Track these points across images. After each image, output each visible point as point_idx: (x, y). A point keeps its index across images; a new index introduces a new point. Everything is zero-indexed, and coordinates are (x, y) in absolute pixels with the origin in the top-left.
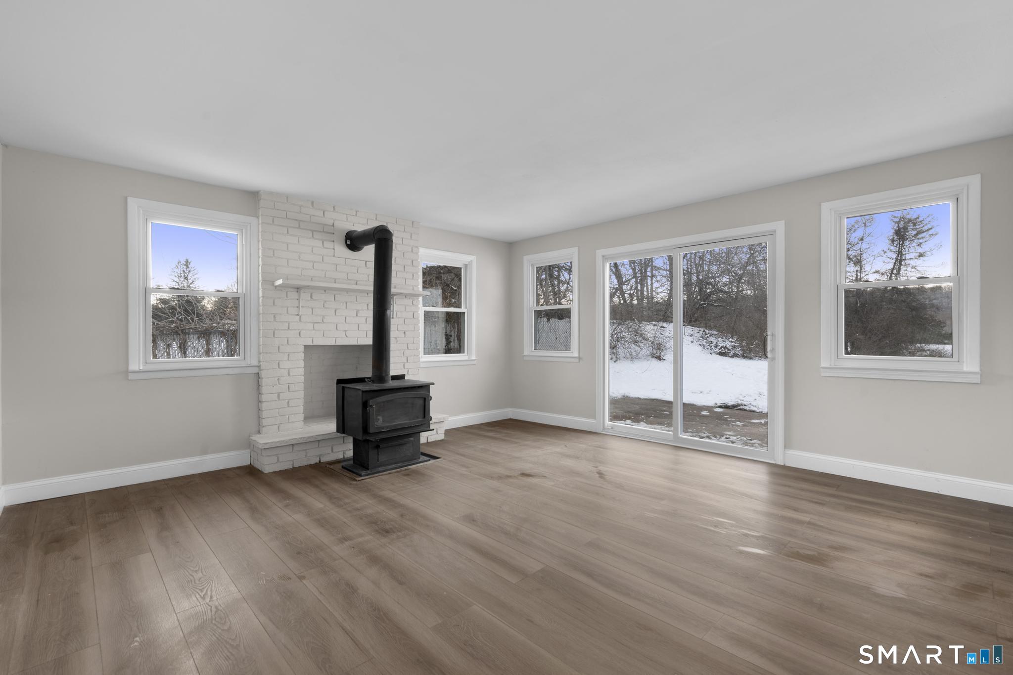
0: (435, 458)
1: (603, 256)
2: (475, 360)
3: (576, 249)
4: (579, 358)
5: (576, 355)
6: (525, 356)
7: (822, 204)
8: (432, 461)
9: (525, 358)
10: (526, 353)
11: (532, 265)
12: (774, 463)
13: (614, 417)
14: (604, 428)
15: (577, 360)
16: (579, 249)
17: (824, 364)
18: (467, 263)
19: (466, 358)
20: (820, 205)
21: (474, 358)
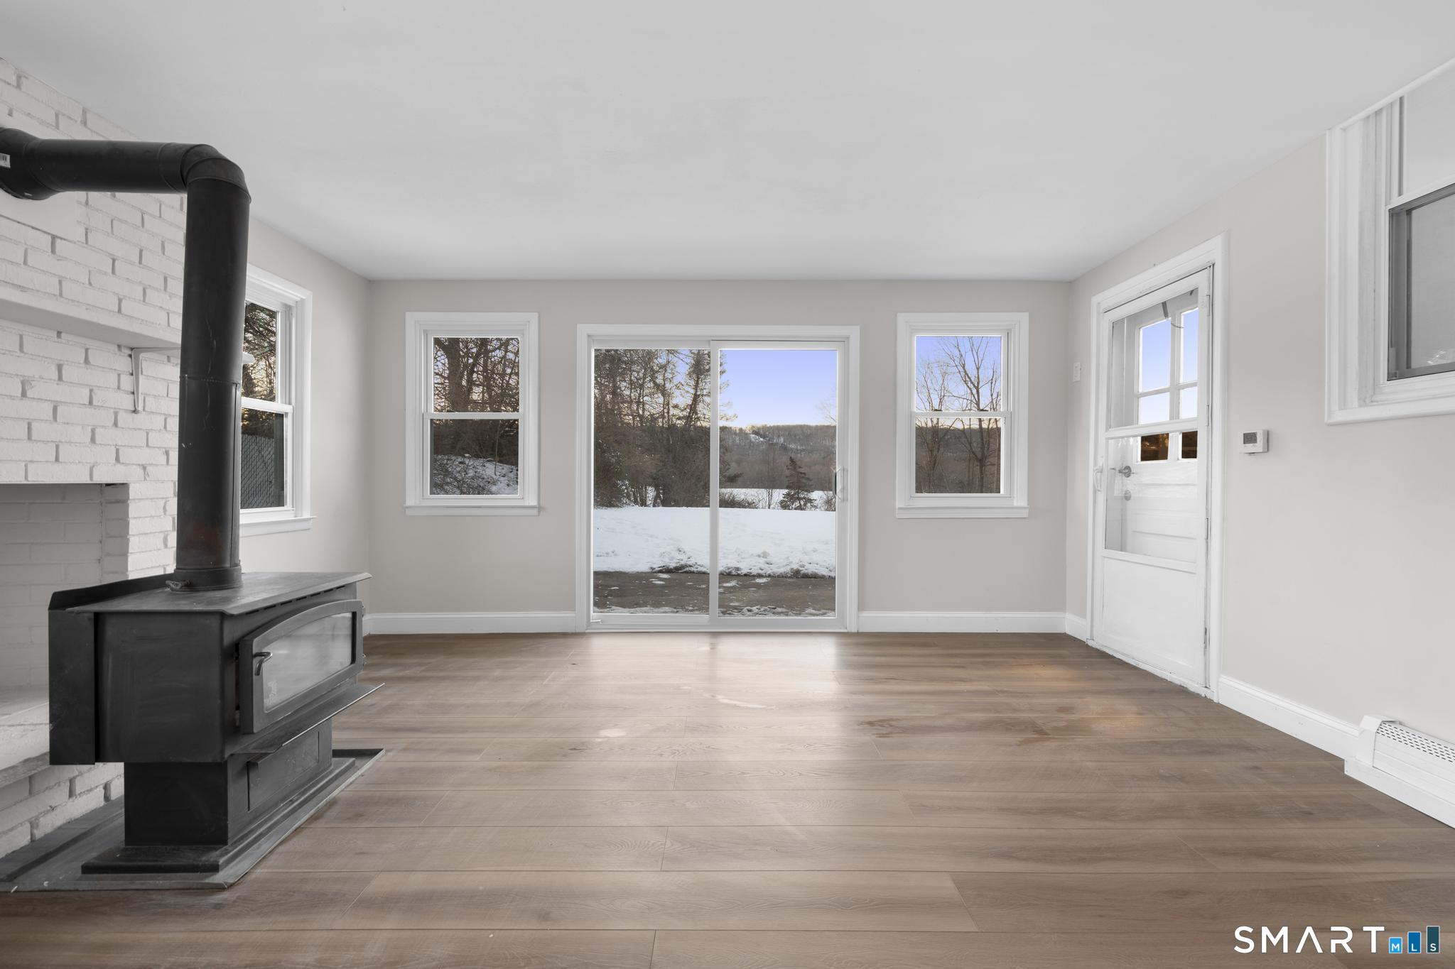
0: (372, 753)
1: (589, 336)
2: (309, 519)
3: (536, 315)
4: (540, 508)
5: (534, 503)
6: (407, 507)
7: (898, 314)
8: (368, 765)
9: (408, 512)
10: (410, 501)
11: (426, 333)
12: (846, 631)
13: (601, 603)
14: (589, 623)
15: (535, 512)
16: (539, 317)
17: (899, 504)
18: (291, 304)
19: (290, 517)
20: (896, 315)
21: (307, 515)
